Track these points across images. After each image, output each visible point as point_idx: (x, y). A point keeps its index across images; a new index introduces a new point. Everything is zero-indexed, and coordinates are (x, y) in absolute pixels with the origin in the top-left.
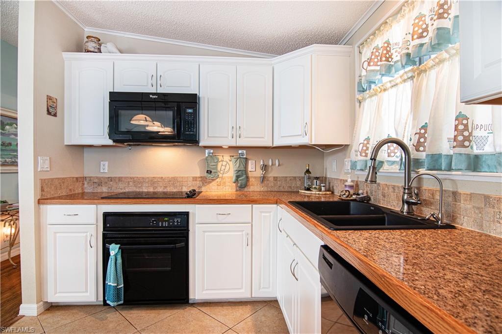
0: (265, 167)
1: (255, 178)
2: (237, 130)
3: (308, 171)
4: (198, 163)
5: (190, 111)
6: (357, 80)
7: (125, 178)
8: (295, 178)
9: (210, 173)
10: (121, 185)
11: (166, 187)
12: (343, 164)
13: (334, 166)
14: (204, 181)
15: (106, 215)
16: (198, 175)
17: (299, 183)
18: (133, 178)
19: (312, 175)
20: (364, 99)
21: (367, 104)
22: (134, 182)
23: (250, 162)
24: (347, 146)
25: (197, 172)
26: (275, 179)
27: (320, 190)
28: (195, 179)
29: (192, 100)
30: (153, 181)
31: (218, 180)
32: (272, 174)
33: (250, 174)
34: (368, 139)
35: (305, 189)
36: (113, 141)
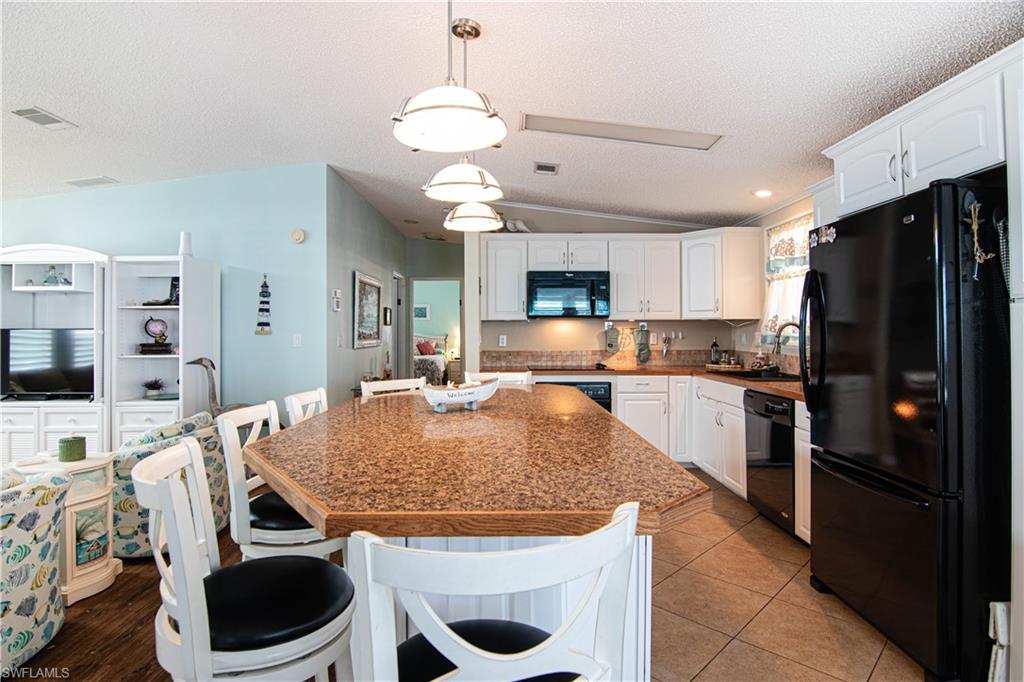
0: (667, 341)
1: (658, 351)
2: (645, 305)
3: (715, 345)
4: (598, 337)
5: (604, 287)
6: (766, 261)
7: (525, 352)
8: (699, 351)
9: (611, 346)
10: (520, 359)
12: (753, 337)
13: (744, 338)
14: (604, 354)
16: (597, 348)
17: (704, 357)
18: (531, 352)
19: (720, 348)
20: (773, 279)
21: (775, 284)
22: (533, 356)
23: (652, 335)
24: (758, 320)
25: (598, 346)
26: (679, 352)
27: (729, 363)
28: (594, 353)
29: (604, 278)
30: (551, 356)
31: (619, 353)
32: (675, 348)
33: (652, 348)
34: (776, 317)
35: (712, 363)
36: (529, 316)
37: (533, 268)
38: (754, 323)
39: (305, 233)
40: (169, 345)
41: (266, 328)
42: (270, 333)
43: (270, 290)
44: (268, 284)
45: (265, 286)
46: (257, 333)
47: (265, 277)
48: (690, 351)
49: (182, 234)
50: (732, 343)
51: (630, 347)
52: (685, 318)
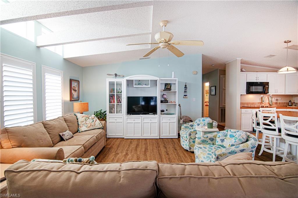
0: (277, 100)
1: (274, 103)
2: (276, 91)
3: (290, 101)
4: (259, 99)
5: (267, 86)
11: (251, 105)
16: (259, 102)
17: (286, 104)
19: (292, 102)
22: (243, 104)
23: (273, 98)
25: (259, 101)
26: (280, 103)
28: (258, 103)
29: (267, 84)
30: (247, 104)
31: (264, 103)
32: (278, 102)
35: (289, 106)
36: (247, 94)
37: (248, 81)
39: (197, 72)
40: (168, 101)
41: (186, 96)
42: (187, 98)
43: (187, 87)
44: (187, 85)
45: (186, 86)
46: (184, 98)
47: (186, 83)
48: (282, 103)
49: (173, 72)
50: (294, 100)
51: (268, 102)
52: (286, 94)
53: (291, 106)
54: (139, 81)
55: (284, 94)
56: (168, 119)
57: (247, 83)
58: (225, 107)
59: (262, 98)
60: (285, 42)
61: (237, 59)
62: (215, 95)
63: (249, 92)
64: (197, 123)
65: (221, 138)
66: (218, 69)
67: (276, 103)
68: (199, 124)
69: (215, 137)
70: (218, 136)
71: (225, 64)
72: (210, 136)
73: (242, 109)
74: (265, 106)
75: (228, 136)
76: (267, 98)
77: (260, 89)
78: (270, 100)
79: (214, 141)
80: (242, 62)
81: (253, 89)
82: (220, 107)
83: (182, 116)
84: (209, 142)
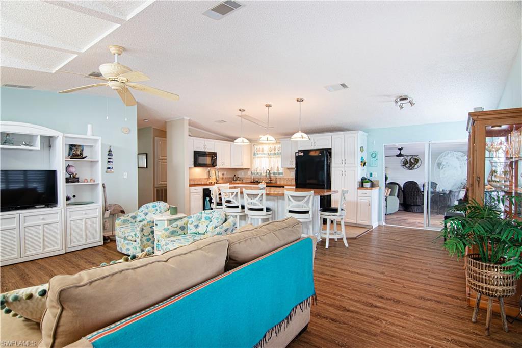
1: (221, 178)
2: (223, 163)
3: (235, 175)
4: (206, 173)
5: (215, 157)
6: (253, 152)
8: (230, 178)
12: (247, 173)
13: (243, 174)
14: (208, 178)
15: (204, 189)
17: (231, 179)
19: (236, 177)
21: (255, 159)
22: (191, 180)
23: (220, 172)
24: (249, 169)
25: (206, 176)
26: (226, 178)
28: (205, 179)
29: (215, 154)
32: (225, 176)
34: (257, 168)
35: (234, 181)
36: (194, 166)
37: (195, 150)
38: (248, 169)
39: (129, 129)
40: (78, 178)
41: (112, 170)
42: (113, 172)
43: (112, 153)
44: (111, 150)
45: (110, 151)
46: (107, 172)
47: (110, 147)
48: (228, 177)
49: (89, 125)
50: (238, 175)
51: (214, 176)
52: (232, 167)
53: (236, 181)
54: (8, 134)
55: (230, 167)
56: (84, 212)
57: (194, 151)
58: (166, 187)
59: (209, 172)
60: (240, 110)
61: (185, 118)
62: (147, 167)
63: (196, 164)
64: (144, 212)
65: (194, 224)
66: (151, 127)
67: (223, 178)
68: (147, 214)
69: (186, 224)
70: (190, 222)
71: (166, 122)
72: (180, 223)
73: (191, 187)
74: (213, 183)
75: (203, 220)
76: (214, 172)
77: (208, 160)
78: (217, 175)
79: (185, 229)
80: (191, 124)
81: (201, 160)
82: (156, 186)
83: (108, 204)
84: (181, 232)
